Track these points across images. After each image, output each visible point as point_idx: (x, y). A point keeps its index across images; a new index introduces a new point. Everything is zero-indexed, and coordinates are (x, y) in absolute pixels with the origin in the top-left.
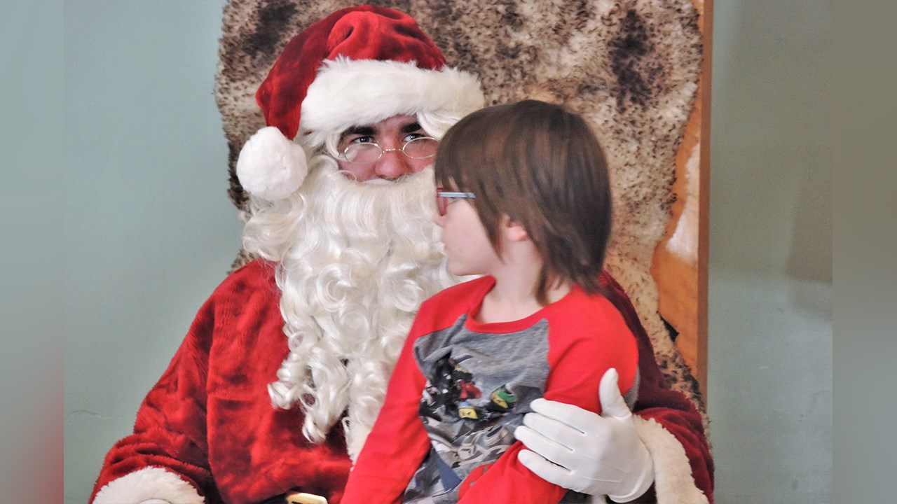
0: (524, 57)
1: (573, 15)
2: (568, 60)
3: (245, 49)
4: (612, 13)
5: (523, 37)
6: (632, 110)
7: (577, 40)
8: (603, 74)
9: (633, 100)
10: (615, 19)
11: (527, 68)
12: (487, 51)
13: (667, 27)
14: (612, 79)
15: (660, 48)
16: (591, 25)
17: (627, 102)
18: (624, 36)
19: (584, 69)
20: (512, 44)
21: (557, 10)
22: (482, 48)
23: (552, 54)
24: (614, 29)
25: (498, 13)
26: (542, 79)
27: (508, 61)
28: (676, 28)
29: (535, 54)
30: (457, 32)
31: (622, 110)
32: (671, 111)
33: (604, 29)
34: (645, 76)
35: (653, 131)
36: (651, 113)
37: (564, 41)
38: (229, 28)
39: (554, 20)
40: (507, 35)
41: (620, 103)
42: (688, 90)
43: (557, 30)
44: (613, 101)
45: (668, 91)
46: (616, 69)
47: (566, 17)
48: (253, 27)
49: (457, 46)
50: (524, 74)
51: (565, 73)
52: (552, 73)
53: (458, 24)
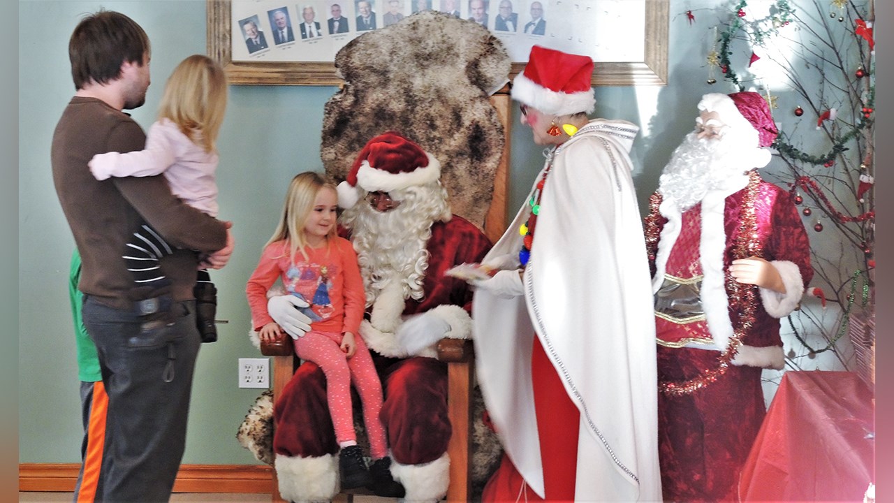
0: (436, 141)
1: (456, 126)
2: (453, 143)
3: (330, 135)
4: (470, 125)
5: (436, 134)
6: (476, 163)
7: (457, 136)
8: (466, 149)
9: (477, 159)
10: (471, 128)
11: (437, 146)
12: (422, 138)
13: (491, 132)
14: (468, 150)
15: (487, 139)
16: (462, 130)
17: (474, 160)
18: (474, 134)
19: (459, 147)
20: (432, 136)
21: (449, 123)
22: (420, 137)
23: (447, 141)
24: (471, 132)
25: (427, 124)
26: (443, 150)
27: (430, 142)
28: (494, 132)
29: (441, 140)
30: (411, 130)
31: (472, 163)
32: (491, 164)
33: (467, 131)
34: (481, 150)
35: (483, 171)
36: (482, 164)
37: (451, 136)
38: (324, 127)
39: (448, 127)
40: (430, 133)
41: (472, 160)
42: (498, 156)
43: (449, 131)
44: (469, 159)
45: (489, 156)
46: (471, 147)
47: (453, 126)
48: (333, 127)
49: (411, 136)
50: (436, 148)
51: (452, 148)
52: (447, 148)
53: (412, 128)
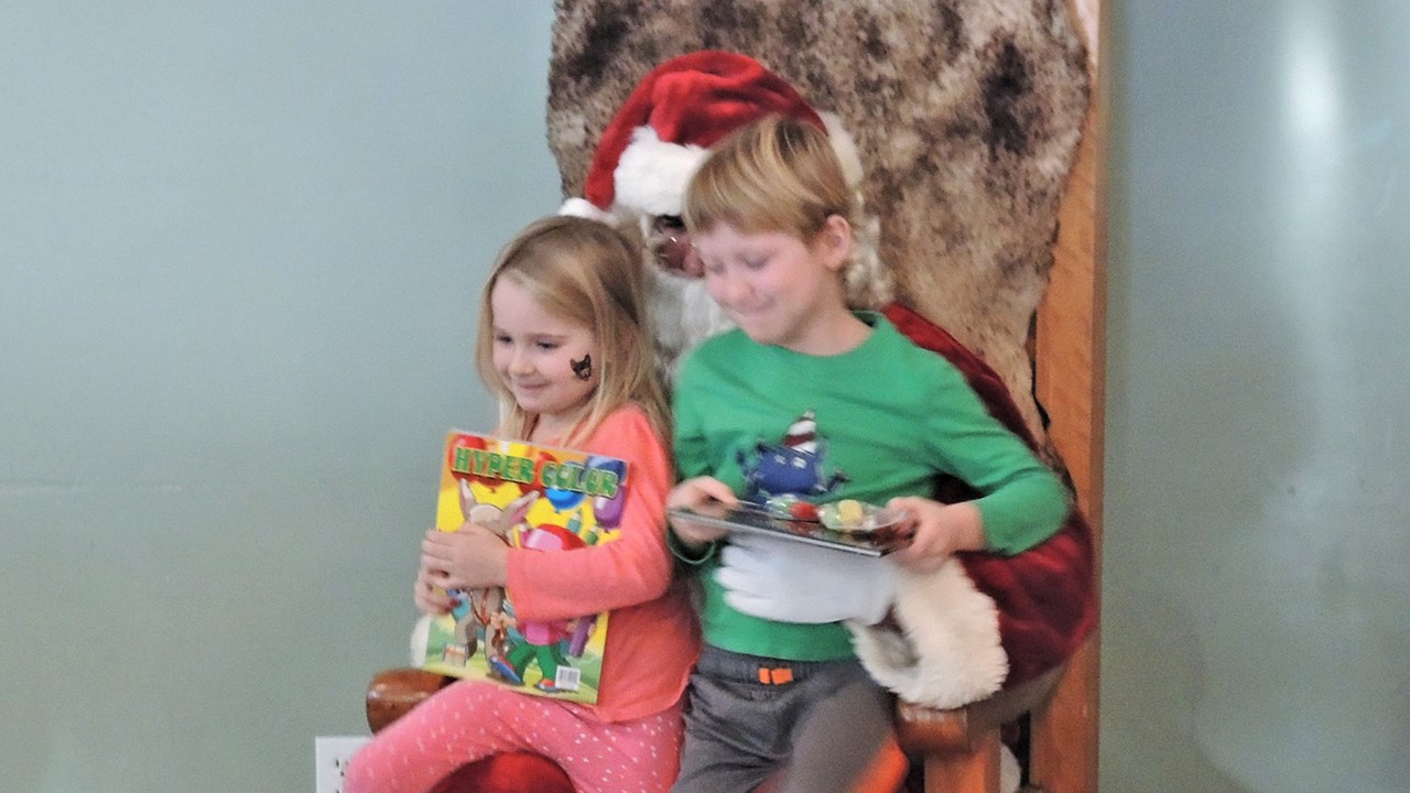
0: (887, 91)
1: (945, 47)
2: (936, 96)
3: (570, 74)
4: (988, 46)
5: (887, 69)
6: (1007, 159)
7: (948, 76)
8: (976, 116)
9: (1008, 148)
10: (991, 53)
11: (890, 105)
12: (845, 83)
13: (1050, 65)
14: (983, 121)
15: (1039, 88)
16: (963, 58)
17: (1001, 151)
18: (1000, 73)
19: (957, 109)
20: (874, 77)
21: (926, 39)
22: (839, 79)
23: (919, 90)
24: (989, 65)
25: (858, 39)
26: (907, 118)
27: (870, 96)
28: (1059, 67)
29: (900, 89)
30: (811, 60)
31: (994, 158)
32: (1049, 163)
33: (977, 64)
34: (1020, 120)
35: (1028, 184)
36: (1027, 163)
37: (933, 76)
38: (555, 48)
39: (922, 50)
40: (868, 65)
41: (993, 150)
42: (1069, 139)
43: (926, 62)
44: (985, 148)
45: (1046, 138)
46: (989, 110)
47: (936, 48)
48: (579, 48)
49: (810, 77)
50: (886, 111)
51: (933, 113)
52: (919, 112)
53: (813, 51)
